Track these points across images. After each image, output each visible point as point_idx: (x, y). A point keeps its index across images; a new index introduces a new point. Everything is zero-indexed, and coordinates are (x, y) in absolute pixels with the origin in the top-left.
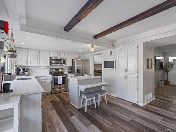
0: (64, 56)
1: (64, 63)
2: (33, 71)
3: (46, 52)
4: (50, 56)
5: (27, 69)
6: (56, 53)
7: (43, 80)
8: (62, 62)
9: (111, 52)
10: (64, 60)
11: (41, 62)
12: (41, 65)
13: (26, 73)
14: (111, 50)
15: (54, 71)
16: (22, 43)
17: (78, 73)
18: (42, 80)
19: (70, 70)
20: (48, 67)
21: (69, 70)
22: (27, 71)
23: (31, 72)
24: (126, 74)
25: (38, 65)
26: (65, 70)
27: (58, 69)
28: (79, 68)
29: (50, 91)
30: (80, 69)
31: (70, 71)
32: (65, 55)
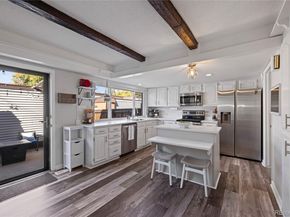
0: (202, 89)
5: (156, 111)
6: (188, 87)
8: (196, 99)
9: (277, 59)
12: (168, 106)
13: (156, 115)
15: (188, 114)
20: (178, 108)
21: (214, 114)
25: (165, 105)
26: (209, 113)
30: (230, 113)
32: (204, 87)
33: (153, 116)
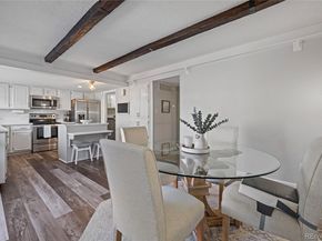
1: (55, 105)
4: (29, 93)
7: (15, 130)
8: (53, 103)
9: (124, 91)
11: (12, 103)
12: (11, 107)
14: (124, 88)
15: (38, 117)
20: (26, 111)
21: (66, 117)
26: (59, 117)
28: (81, 114)
29: (30, 148)
30: (84, 116)
31: (68, 119)
32: (59, 93)
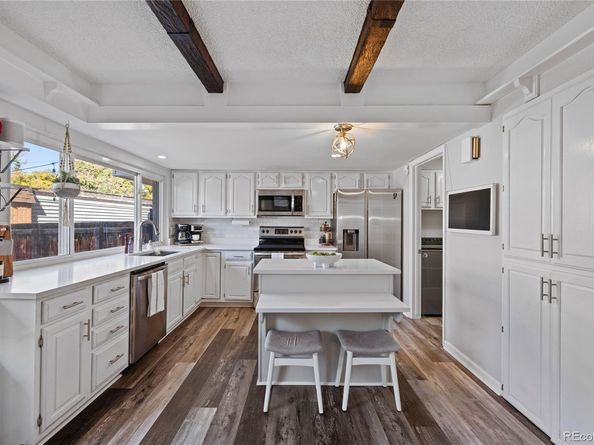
0: (303, 183)
1: (299, 207)
2: (217, 232)
3: (244, 174)
4: (255, 186)
5: (196, 228)
6: (274, 176)
7: (228, 260)
8: (293, 206)
9: (477, 143)
10: (299, 200)
11: (230, 207)
12: (229, 216)
13: (195, 237)
14: (475, 133)
15: (272, 234)
16: (160, 157)
17: (350, 247)
18: (227, 262)
19: (327, 235)
20: (251, 221)
21: (323, 233)
22: (196, 233)
23: (211, 236)
24: (548, 269)
25: (222, 214)
26: (311, 232)
27: (284, 230)
28: (351, 227)
29: (250, 298)
30: (357, 232)
31: (327, 238)
32: (307, 179)
33: (189, 242)
